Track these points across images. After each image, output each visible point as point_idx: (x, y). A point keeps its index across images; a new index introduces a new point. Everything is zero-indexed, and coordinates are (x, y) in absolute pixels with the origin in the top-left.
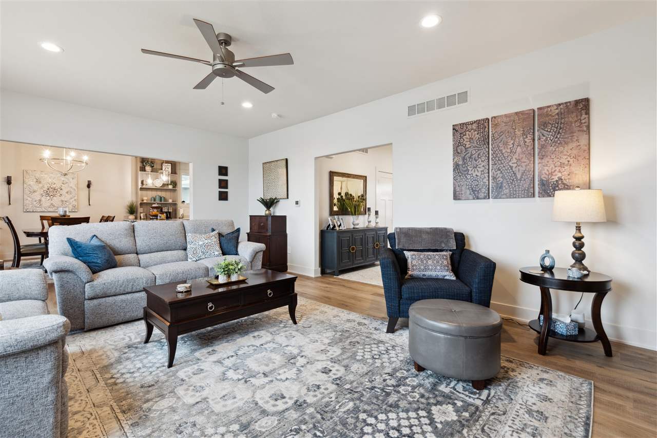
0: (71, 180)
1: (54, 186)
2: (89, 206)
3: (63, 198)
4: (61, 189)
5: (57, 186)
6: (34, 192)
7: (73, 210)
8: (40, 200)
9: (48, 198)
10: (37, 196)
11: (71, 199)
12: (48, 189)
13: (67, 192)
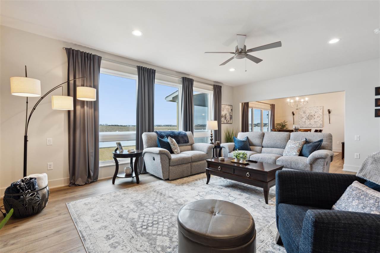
0: (319, 110)
1: (311, 114)
2: (329, 124)
3: (315, 120)
4: (315, 116)
5: (312, 114)
6: (303, 118)
7: (320, 126)
8: (305, 122)
9: (309, 120)
10: (304, 120)
11: (319, 120)
12: (309, 116)
13: (317, 117)
